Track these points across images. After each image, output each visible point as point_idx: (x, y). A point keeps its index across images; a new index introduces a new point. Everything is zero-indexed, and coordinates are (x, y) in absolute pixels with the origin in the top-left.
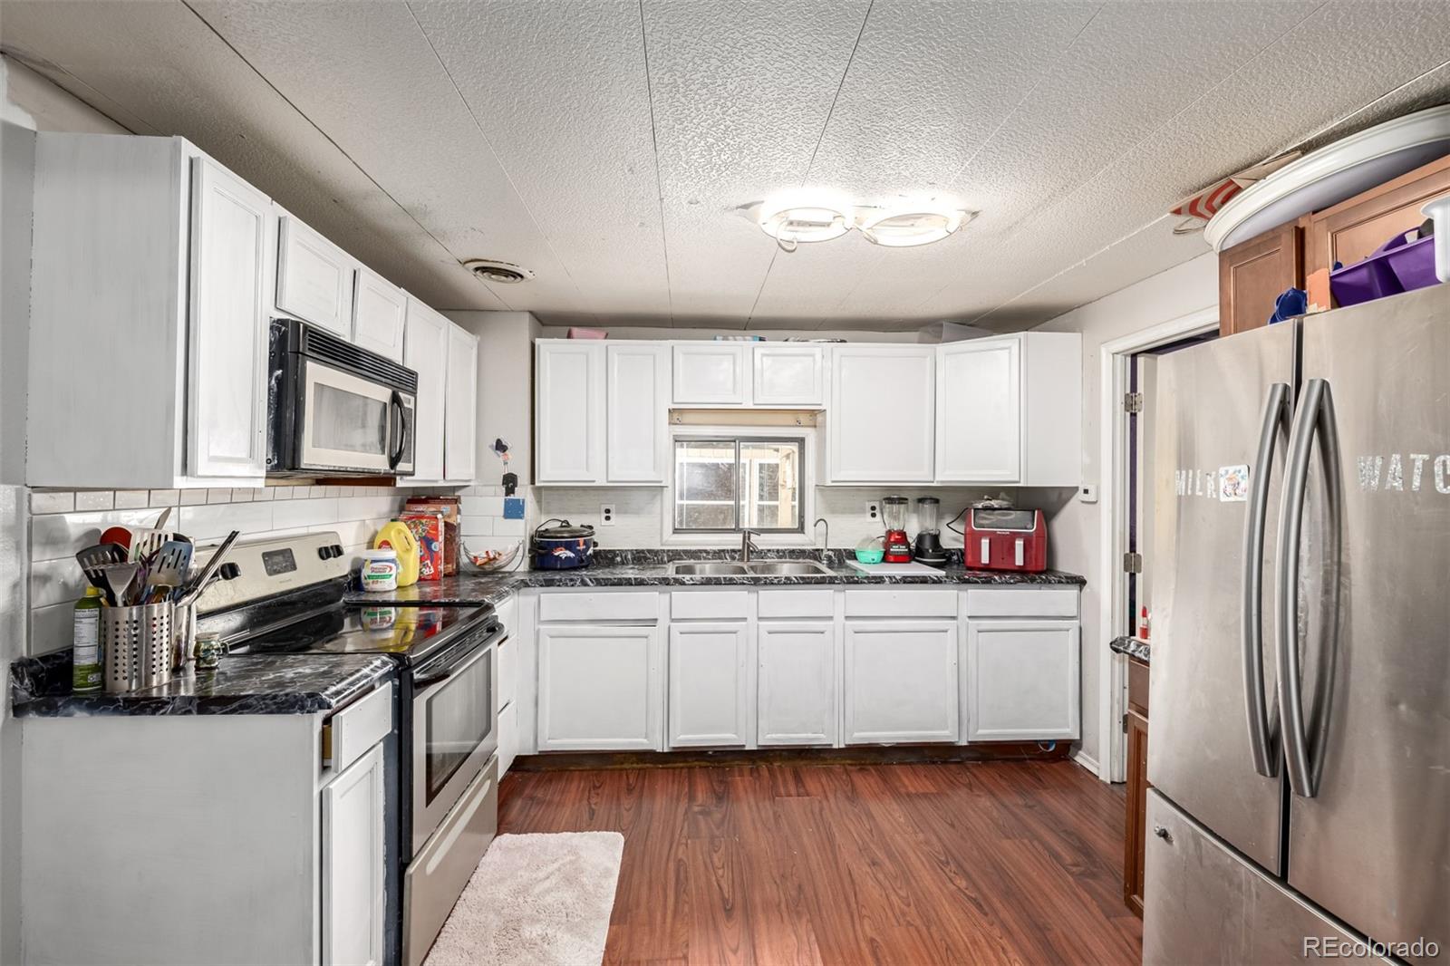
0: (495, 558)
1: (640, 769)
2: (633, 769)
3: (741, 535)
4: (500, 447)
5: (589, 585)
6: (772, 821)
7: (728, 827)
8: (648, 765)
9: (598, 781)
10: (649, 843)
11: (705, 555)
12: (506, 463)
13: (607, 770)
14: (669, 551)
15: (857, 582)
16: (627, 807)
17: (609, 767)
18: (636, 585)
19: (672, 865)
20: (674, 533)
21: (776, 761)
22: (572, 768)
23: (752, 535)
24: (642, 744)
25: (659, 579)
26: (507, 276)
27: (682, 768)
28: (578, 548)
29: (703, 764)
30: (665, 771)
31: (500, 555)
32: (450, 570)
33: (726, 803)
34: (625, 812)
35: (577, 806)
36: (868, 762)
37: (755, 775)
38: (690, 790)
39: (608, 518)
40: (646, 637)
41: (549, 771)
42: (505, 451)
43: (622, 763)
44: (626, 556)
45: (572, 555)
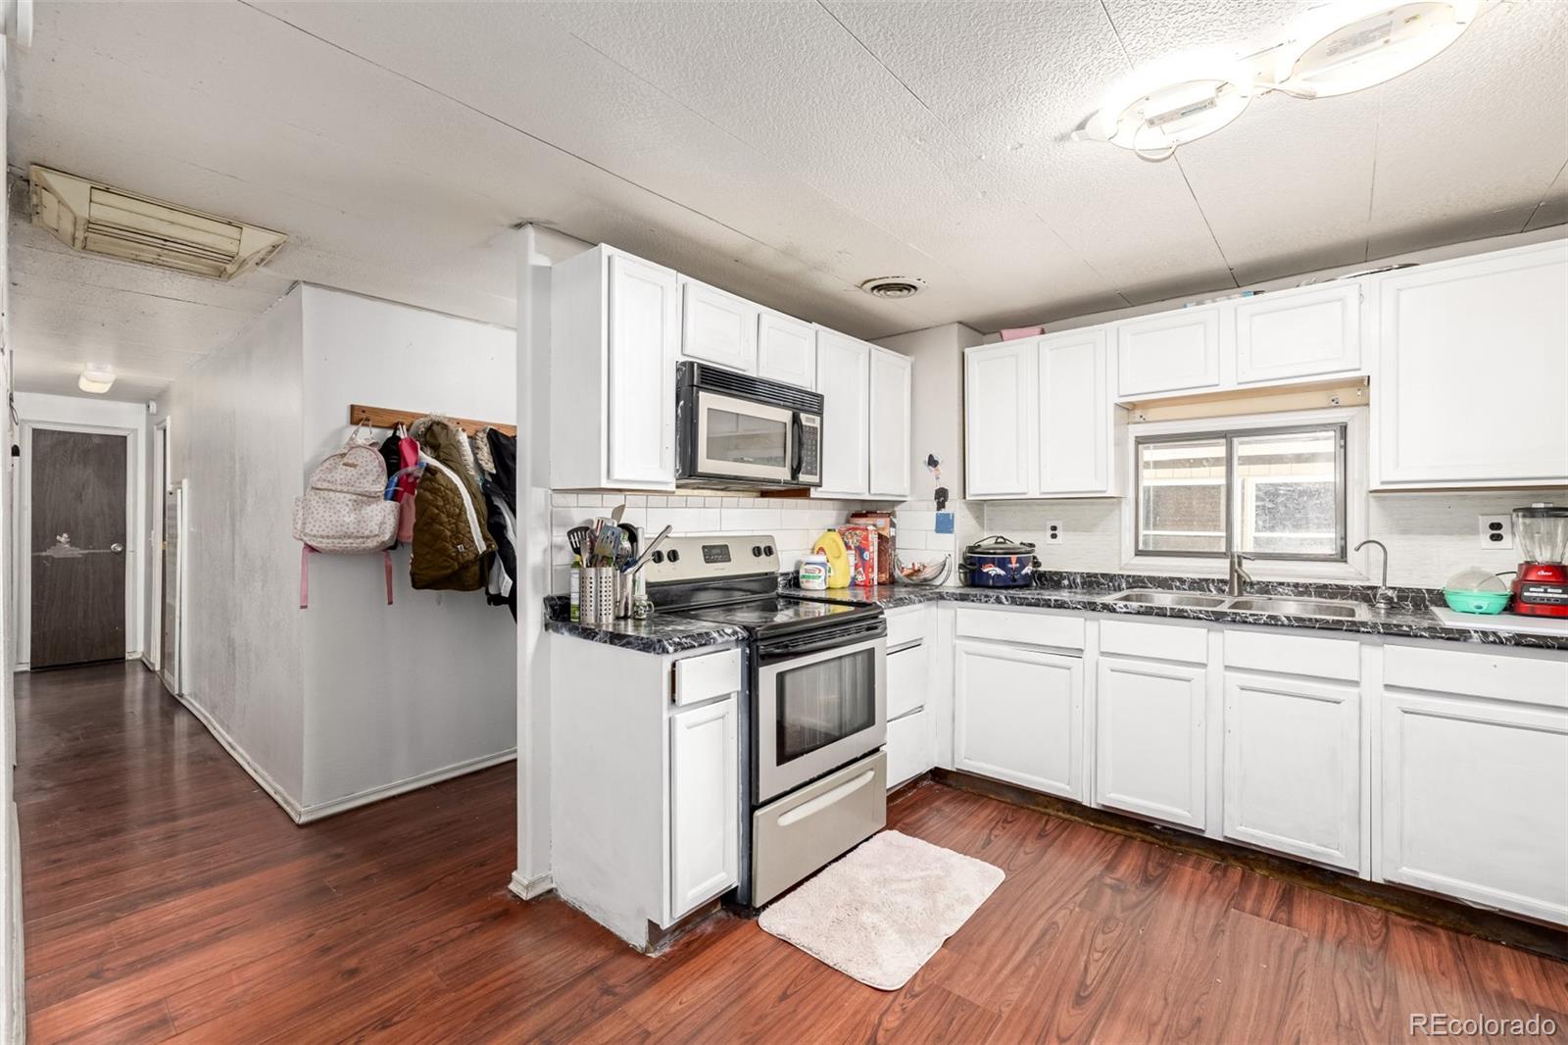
0: (919, 570)
1: (1065, 820)
2: (1058, 817)
3: (1228, 561)
4: (932, 462)
5: (1003, 604)
6: (1208, 932)
7: (1138, 915)
8: (1077, 818)
9: (1012, 816)
10: (1030, 893)
11: (1178, 584)
12: (937, 478)
13: (1028, 808)
14: (1129, 576)
15: (1407, 635)
16: (1028, 850)
17: (1032, 807)
18: (1055, 607)
19: (1042, 924)
20: (1136, 555)
21: (1260, 868)
22: (992, 796)
23: (1244, 561)
24: (1063, 790)
25: (1084, 603)
26: (901, 290)
27: (1117, 834)
28: (1010, 566)
29: (1149, 838)
30: (1095, 830)
31: (924, 567)
32: (884, 579)
33: (1151, 889)
34: (1022, 855)
35: (976, 831)
36: (1440, 923)
37: (1219, 873)
38: (1113, 859)
39: (1054, 536)
40: (1069, 669)
41: (968, 792)
42: (936, 466)
43: (1046, 807)
44: (1074, 580)
45: (1002, 573)
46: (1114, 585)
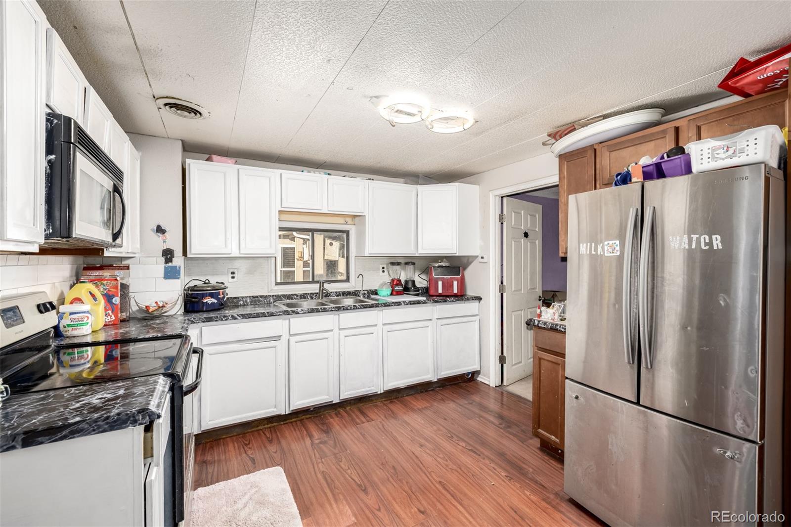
0: (163, 306)
1: (270, 428)
2: (266, 428)
3: (319, 284)
4: (160, 230)
5: (237, 319)
6: (361, 437)
7: (340, 445)
8: (275, 424)
9: (246, 440)
10: (299, 467)
11: (295, 297)
12: (164, 242)
13: (248, 432)
14: (273, 296)
15: (389, 306)
16: (274, 451)
17: (249, 430)
18: (269, 316)
19: (320, 476)
20: (276, 285)
21: (348, 406)
22: (224, 437)
23: (325, 284)
24: (273, 412)
25: (282, 311)
26: (190, 113)
27: (296, 421)
28: (219, 296)
29: (308, 416)
30: (286, 425)
31: (166, 303)
32: (125, 317)
33: (331, 433)
34: (275, 455)
35: (239, 458)
36: (393, 398)
37: (339, 416)
38: (307, 432)
39: (233, 277)
40: (275, 347)
41: (208, 442)
42: (164, 233)
43: (258, 426)
44: (246, 301)
46: (267, 301)
